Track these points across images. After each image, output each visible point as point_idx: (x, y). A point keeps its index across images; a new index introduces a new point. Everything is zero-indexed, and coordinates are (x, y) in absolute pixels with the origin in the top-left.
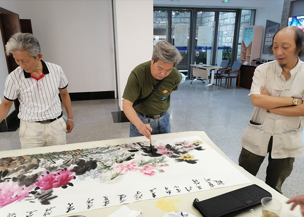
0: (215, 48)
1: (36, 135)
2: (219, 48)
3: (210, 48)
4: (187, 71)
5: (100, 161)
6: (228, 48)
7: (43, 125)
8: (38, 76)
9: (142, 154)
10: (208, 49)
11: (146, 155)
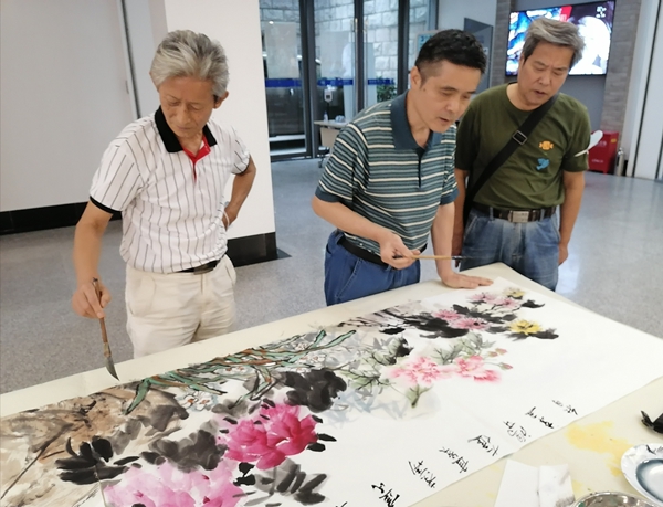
0: (360, 81)
1: (180, 305)
2: (370, 82)
3: (351, 82)
4: (303, 137)
5: (339, 369)
6: (387, 81)
7: (196, 278)
8: (193, 149)
9: (421, 336)
10: (346, 84)
11: (435, 337)
